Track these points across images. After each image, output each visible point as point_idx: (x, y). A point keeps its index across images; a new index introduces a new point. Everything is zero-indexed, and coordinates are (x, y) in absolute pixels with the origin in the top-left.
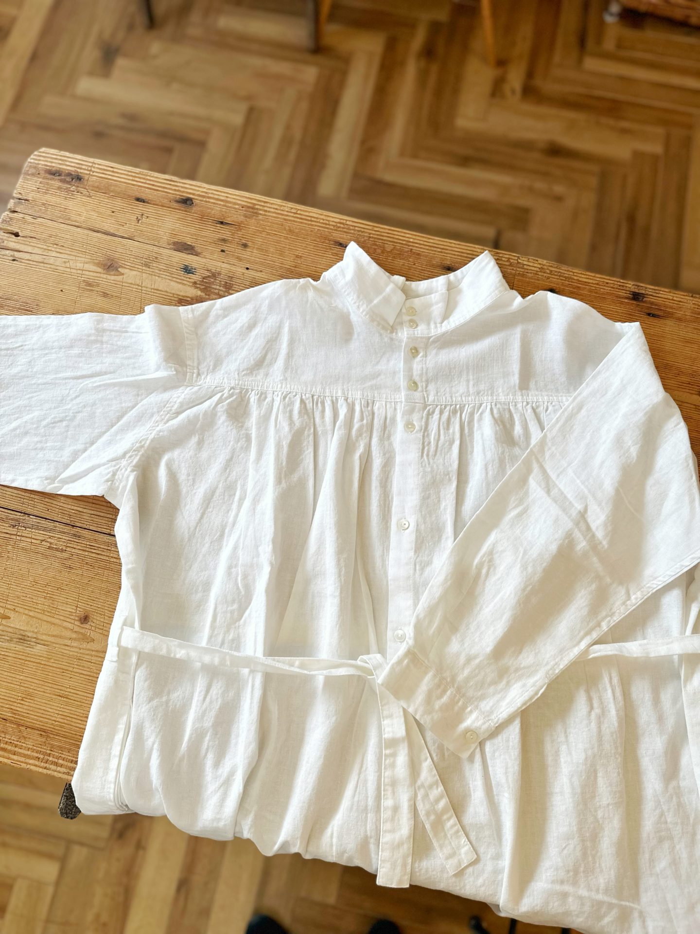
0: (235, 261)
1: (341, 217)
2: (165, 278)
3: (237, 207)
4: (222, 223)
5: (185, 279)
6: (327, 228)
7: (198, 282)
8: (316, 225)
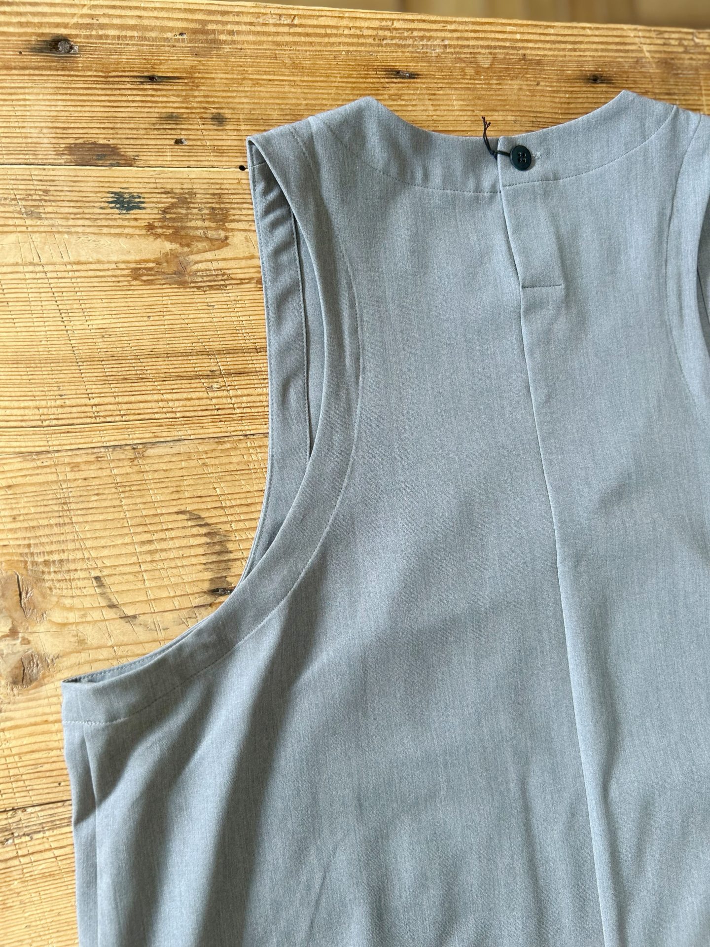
0: (213, 159)
1: (379, 16)
2: (83, 233)
3: (169, 35)
4: (152, 79)
5: (126, 223)
6: (363, 44)
7: (156, 224)
8: (340, 43)
